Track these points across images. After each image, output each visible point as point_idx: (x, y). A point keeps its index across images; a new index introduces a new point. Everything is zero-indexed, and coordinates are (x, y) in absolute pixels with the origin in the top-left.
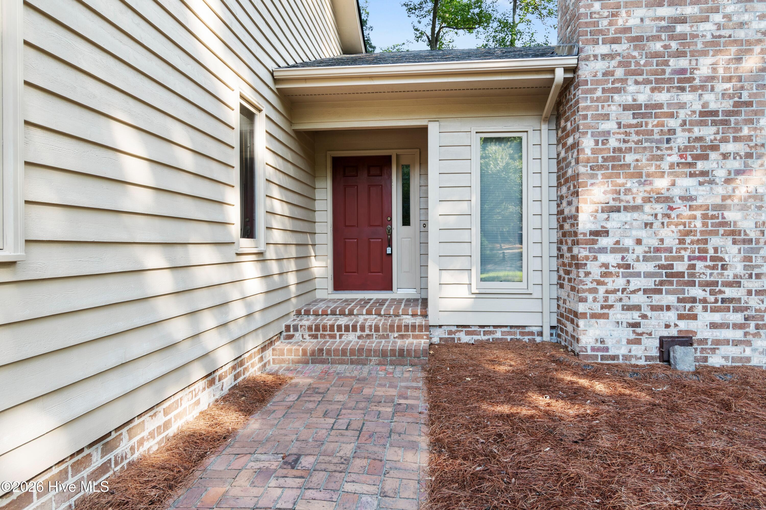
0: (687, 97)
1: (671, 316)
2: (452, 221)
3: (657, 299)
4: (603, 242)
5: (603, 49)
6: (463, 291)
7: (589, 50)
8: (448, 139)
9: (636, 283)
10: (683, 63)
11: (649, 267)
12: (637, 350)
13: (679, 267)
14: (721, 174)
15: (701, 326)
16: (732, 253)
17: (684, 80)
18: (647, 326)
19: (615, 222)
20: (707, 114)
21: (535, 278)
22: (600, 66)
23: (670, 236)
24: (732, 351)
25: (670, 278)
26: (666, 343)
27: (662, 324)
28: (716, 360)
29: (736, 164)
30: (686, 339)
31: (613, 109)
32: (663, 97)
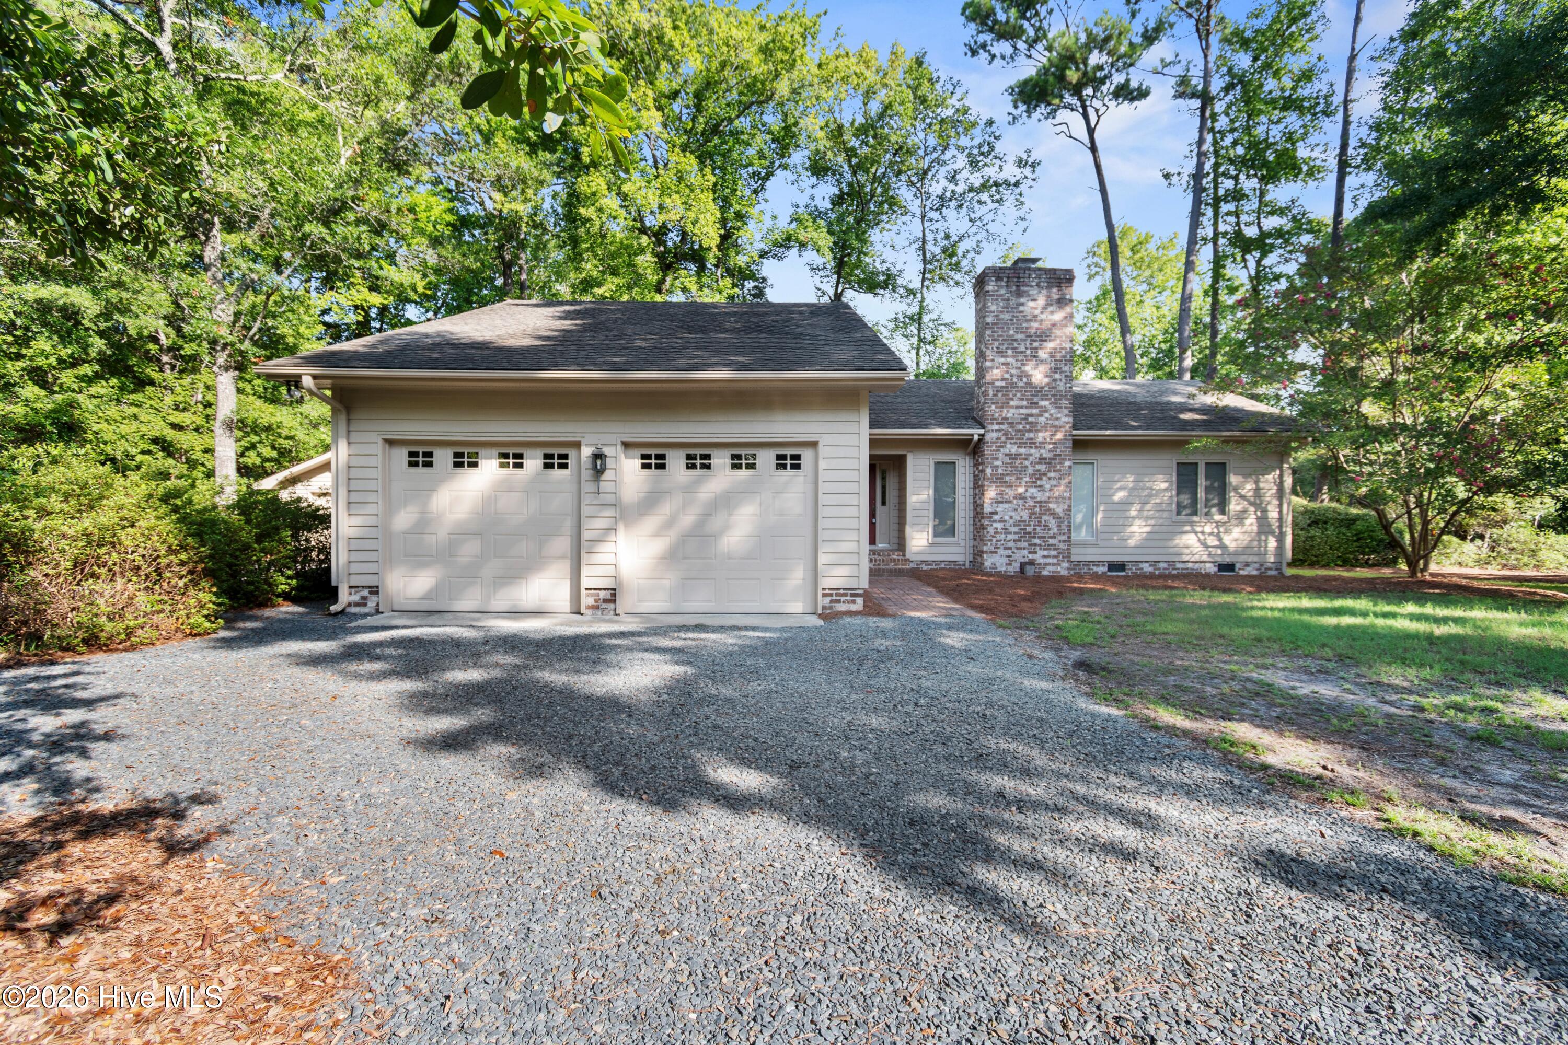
0: (1033, 451)
1: (1025, 552)
2: (919, 505)
3: (1019, 545)
4: (996, 517)
5: (996, 427)
6: (924, 543)
7: (990, 427)
8: (919, 461)
9: (1010, 537)
10: (1031, 435)
11: (1016, 529)
12: (1010, 568)
13: (1029, 529)
14: (1048, 487)
15: (1039, 557)
16: (1052, 523)
17: (1032, 443)
18: (1014, 557)
19: (1000, 508)
20: (1042, 459)
21: (962, 536)
22: (994, 435)
23: (1025, 515)
24: (1052, 568)
25: (1025, 535)
26: (1023, 565)
27: (1022, 555)
28: (1045, 573)
29: (1054, 482)
30: (1032, 563)
31: (1000, 456)
32: (1022, 451)
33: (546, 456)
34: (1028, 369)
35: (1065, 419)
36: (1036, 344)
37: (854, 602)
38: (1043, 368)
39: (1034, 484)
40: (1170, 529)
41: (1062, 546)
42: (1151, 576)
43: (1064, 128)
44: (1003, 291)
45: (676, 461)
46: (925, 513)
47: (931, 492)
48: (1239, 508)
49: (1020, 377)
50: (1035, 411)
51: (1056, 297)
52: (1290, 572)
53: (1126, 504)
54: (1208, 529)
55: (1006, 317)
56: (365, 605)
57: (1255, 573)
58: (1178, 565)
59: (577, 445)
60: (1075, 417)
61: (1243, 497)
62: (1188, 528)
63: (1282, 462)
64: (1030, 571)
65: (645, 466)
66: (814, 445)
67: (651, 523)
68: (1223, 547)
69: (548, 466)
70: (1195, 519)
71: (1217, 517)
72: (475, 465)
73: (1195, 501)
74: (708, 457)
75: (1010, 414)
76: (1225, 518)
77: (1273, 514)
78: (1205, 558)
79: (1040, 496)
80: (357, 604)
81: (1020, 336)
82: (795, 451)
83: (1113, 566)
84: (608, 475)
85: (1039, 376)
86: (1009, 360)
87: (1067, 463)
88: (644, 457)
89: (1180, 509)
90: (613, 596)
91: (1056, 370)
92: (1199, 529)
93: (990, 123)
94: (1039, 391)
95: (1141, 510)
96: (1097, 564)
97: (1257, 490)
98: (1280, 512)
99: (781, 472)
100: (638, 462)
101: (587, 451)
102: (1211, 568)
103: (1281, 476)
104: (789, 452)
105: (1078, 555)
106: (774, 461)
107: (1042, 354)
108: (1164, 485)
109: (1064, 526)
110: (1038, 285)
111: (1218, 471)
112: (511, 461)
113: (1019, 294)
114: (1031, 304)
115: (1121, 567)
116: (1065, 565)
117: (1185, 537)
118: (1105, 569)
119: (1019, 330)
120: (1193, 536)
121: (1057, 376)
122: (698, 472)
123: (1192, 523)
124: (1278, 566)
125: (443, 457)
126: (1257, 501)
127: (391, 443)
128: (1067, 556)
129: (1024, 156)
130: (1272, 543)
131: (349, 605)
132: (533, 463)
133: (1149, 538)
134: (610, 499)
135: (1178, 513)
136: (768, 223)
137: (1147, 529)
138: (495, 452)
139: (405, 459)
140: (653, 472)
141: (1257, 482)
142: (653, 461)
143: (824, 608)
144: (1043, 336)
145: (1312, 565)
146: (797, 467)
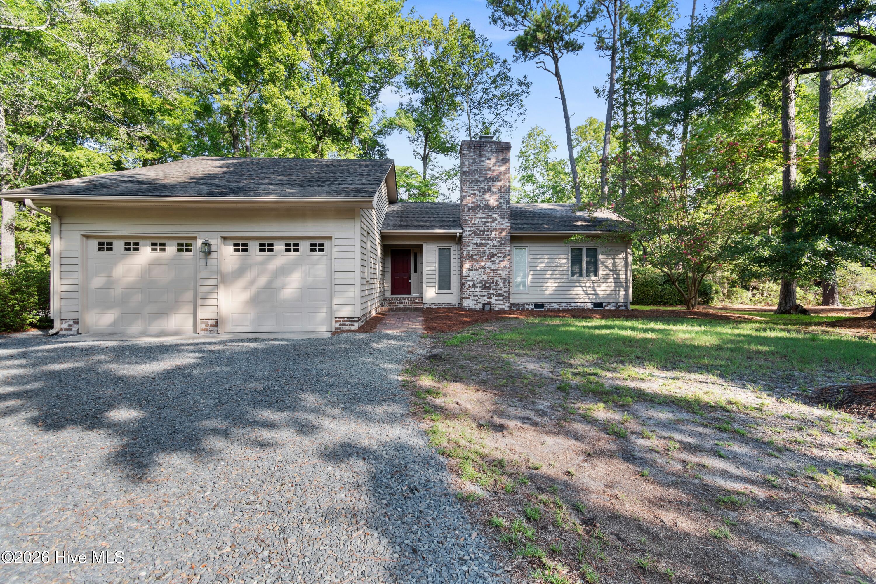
0: (489, 242)
1: (485, 298)
2: (430, 272)
3: (482, 294)
4: (469, 279)
5: (469, 229)
6: (433, 293)
7: (465, 229)
8: (429, 248)
9: (477, 289)
10: (488, 233)
11: (480, 285)
12: (477, 307)
13: (487, 285)
14: (497, 262)
15: (493, 300)
16: (500, 282)
17: (488, 238)
18: (479, 300)
19: (472, 273)
20: (494, 247)
21: (454, 289)
22: (468, 233)
23: (485, 277)
24: (500, 307)
25: (485, 288)
26: (484, 305)
27: (483, 300)
28: (496, 309)
29: (501, 259)
30: (489, 304)
31: (471, 245)
32: (483, 242)
33: (179, 245)
34: (487, 197)
35: (506, 224)
36: (490, 183)
37: (353, 325)
38: (496, 197)
39: (489, 260)
40: (568, 284)
41: (505, 294)
42: (559, 311)
43: (542, 64)
44: (472, 154)
45: (254, 247)
46: (434, 277)
47: (437, 265)
48: (604, 273)
49: (481, 201)
50: (490, 220)
51: (501, 158)
52: (632, 307)
53: (545, 271)
54: (588, 285)
55: (474, 168)
56: (71, 329)
57: (613, 308)
58: (572, 305)
59: (195, 238)
60: (512, 223)
61: (606, 267)
62: (577, 284)
63: (627, 248)
64: (487, 308)
65: (236, 250)
66: (330, 238)
67: (242, 283)
68: (596, 294)
69: (180, 250)
70: (582, 279)
71: (593, 278)
72: (137, 250)
73: (581, 270)
74: (272, 245)
75: (476, 221)
76: (597, 279)
77: (623, 277)
78: (587, 300)
79: (494, 267)
80: (66, 329)
81: (481, 179)
82: (321, 242)
83: (537, 305)
84: (213, 255)
85: (493, 202)
86: (476, 192)
87: (508, 249)
88: (235, 245)
89: (573, 274)
90: (216, 324)
91: (501, 197)
92: (583, 285)
93: (505, 61)
94: (492, 209)
95: (552, 274)
96: (529, 304)
97: (614, 263)
98: (626, 275)
99: (314, 253)
100: (232, 248)
101: (200, 242)
102: (590, 306)
103: (626, 256)
104: (317, 242)
105: (514, 299)
106: (309, 247)
107: (494, 189)
108: (565, 261)
109: (506, 283)
110: (491, 151)
111: (593, 254)
112: (158, 247)
113: (481, 156)
114: (488, 161)
115: (541, 305)
116: (507, 305)
117: (576, 289)
118: (533, 307)
119: (480, 175)
120: (580, 288)
121: (502, 201)
122: (267, 254)
123: (579, 281)
124: (625, 304)
125: (119, 246)
126: (615, 270)
127: (88, 237)
128: (508, 299)
129: (523, 80)
130: (622, 292)
131: (61, 330)
132: (171, 249)
133: (557, 290)
134: (214, 268)
135: (572, 276)
136: (380, 114)
137: (556, 285)
138: (149, 242)
139: (96, 246)
140: (241, 253)
141: (614, 259)
142: (241, 247)
143: (336, 328)
144: (494, 179)
145: (665, 304)
146: (322, 250)
